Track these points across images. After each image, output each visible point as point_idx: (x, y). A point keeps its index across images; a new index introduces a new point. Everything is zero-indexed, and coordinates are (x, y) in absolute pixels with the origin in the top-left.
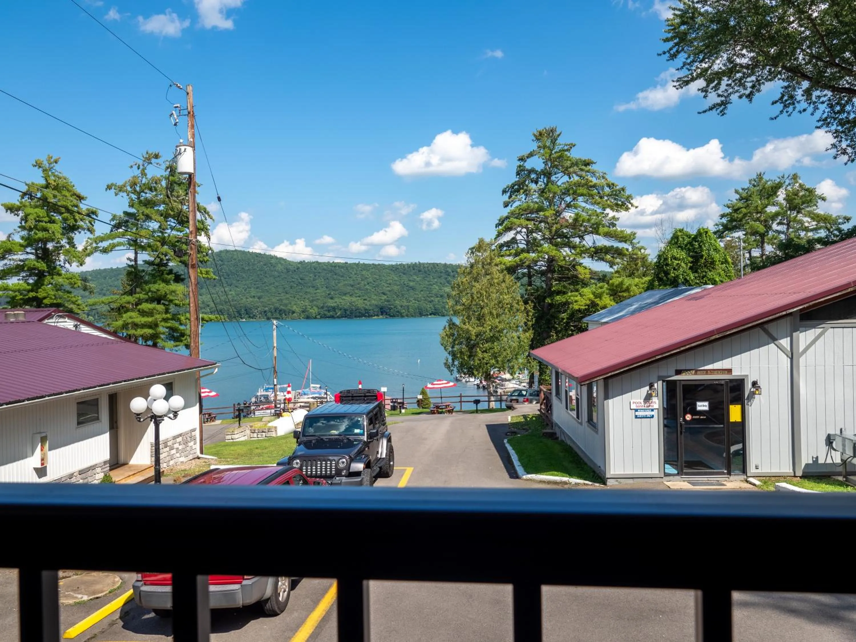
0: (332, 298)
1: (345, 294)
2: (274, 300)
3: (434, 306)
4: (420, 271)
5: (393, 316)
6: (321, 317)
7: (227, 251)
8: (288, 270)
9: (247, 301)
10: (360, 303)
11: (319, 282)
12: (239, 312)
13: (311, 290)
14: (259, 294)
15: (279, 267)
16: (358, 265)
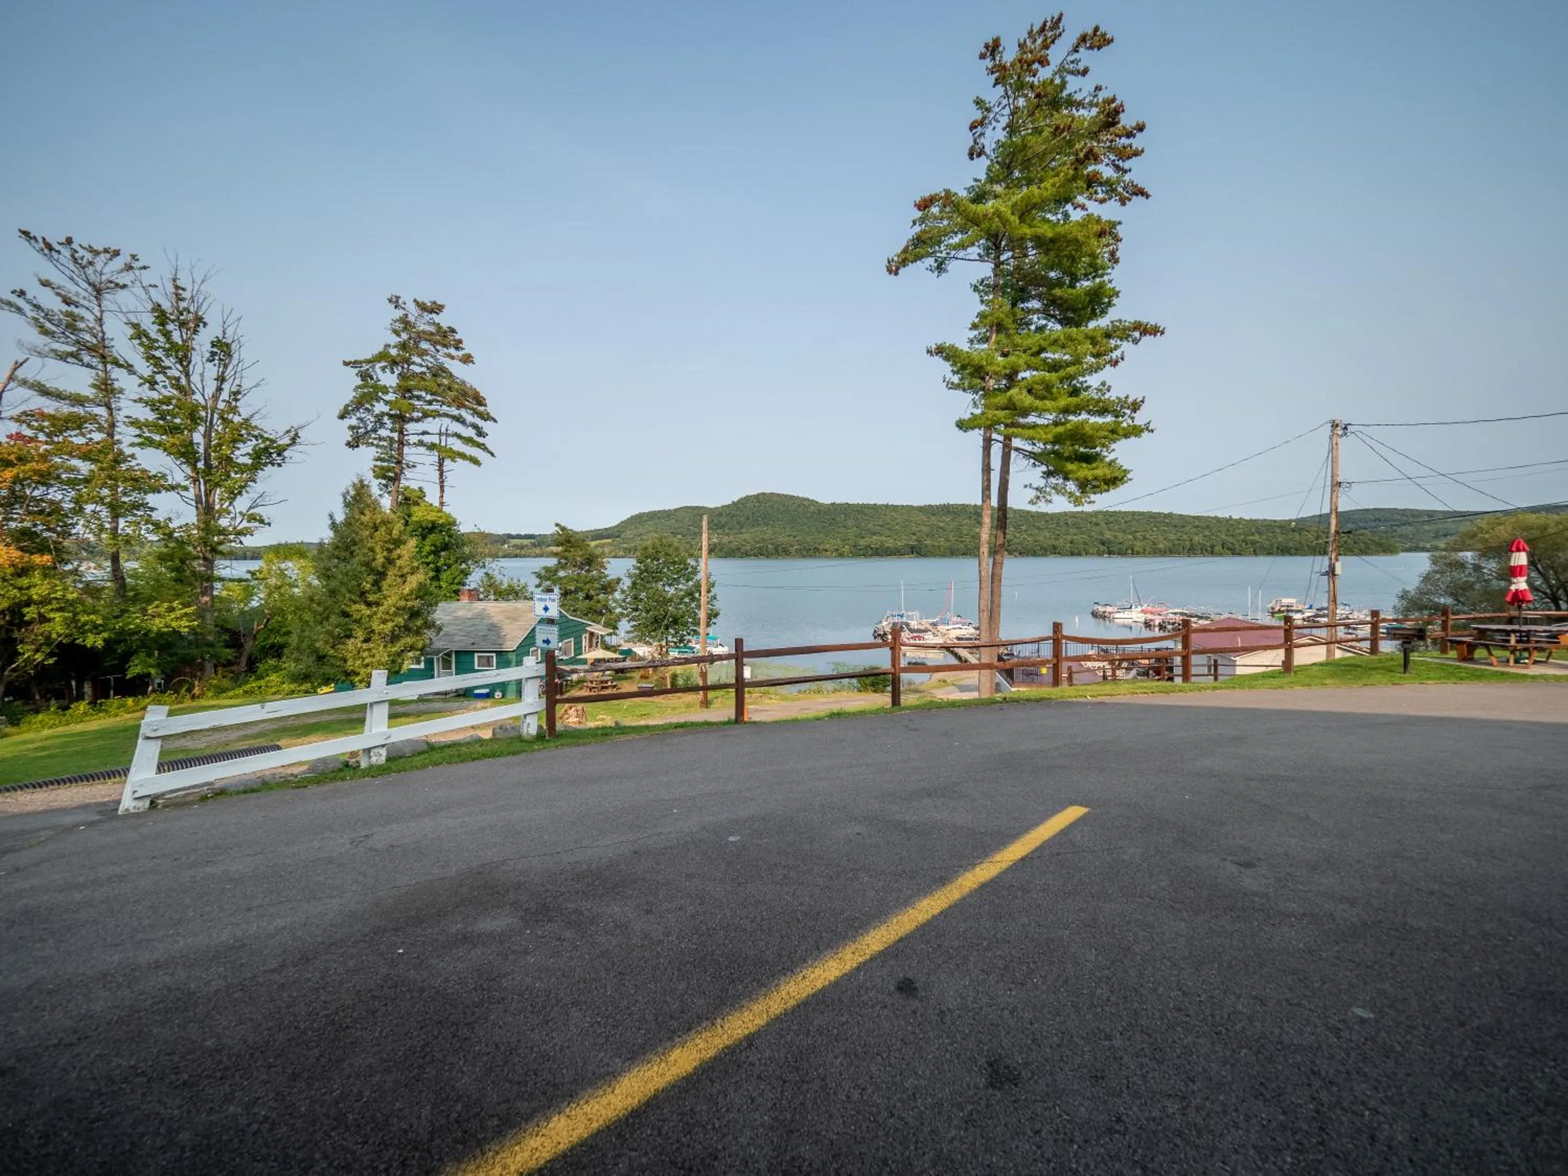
0: (863, 538)
1: (875, 534)
2: (808, 539)
3: (966, 546)
4: (949, 512)
5: (925, 556)
6: (853, 556)
7: (764, 494)
8: (820, 511)
9: (783, 539)
10: (890, 543)
11: (850, 523)
12: (777, 550)
13: (842, 530)
14: (795, 534)
15: (812, 509)
16: (887, 506)
